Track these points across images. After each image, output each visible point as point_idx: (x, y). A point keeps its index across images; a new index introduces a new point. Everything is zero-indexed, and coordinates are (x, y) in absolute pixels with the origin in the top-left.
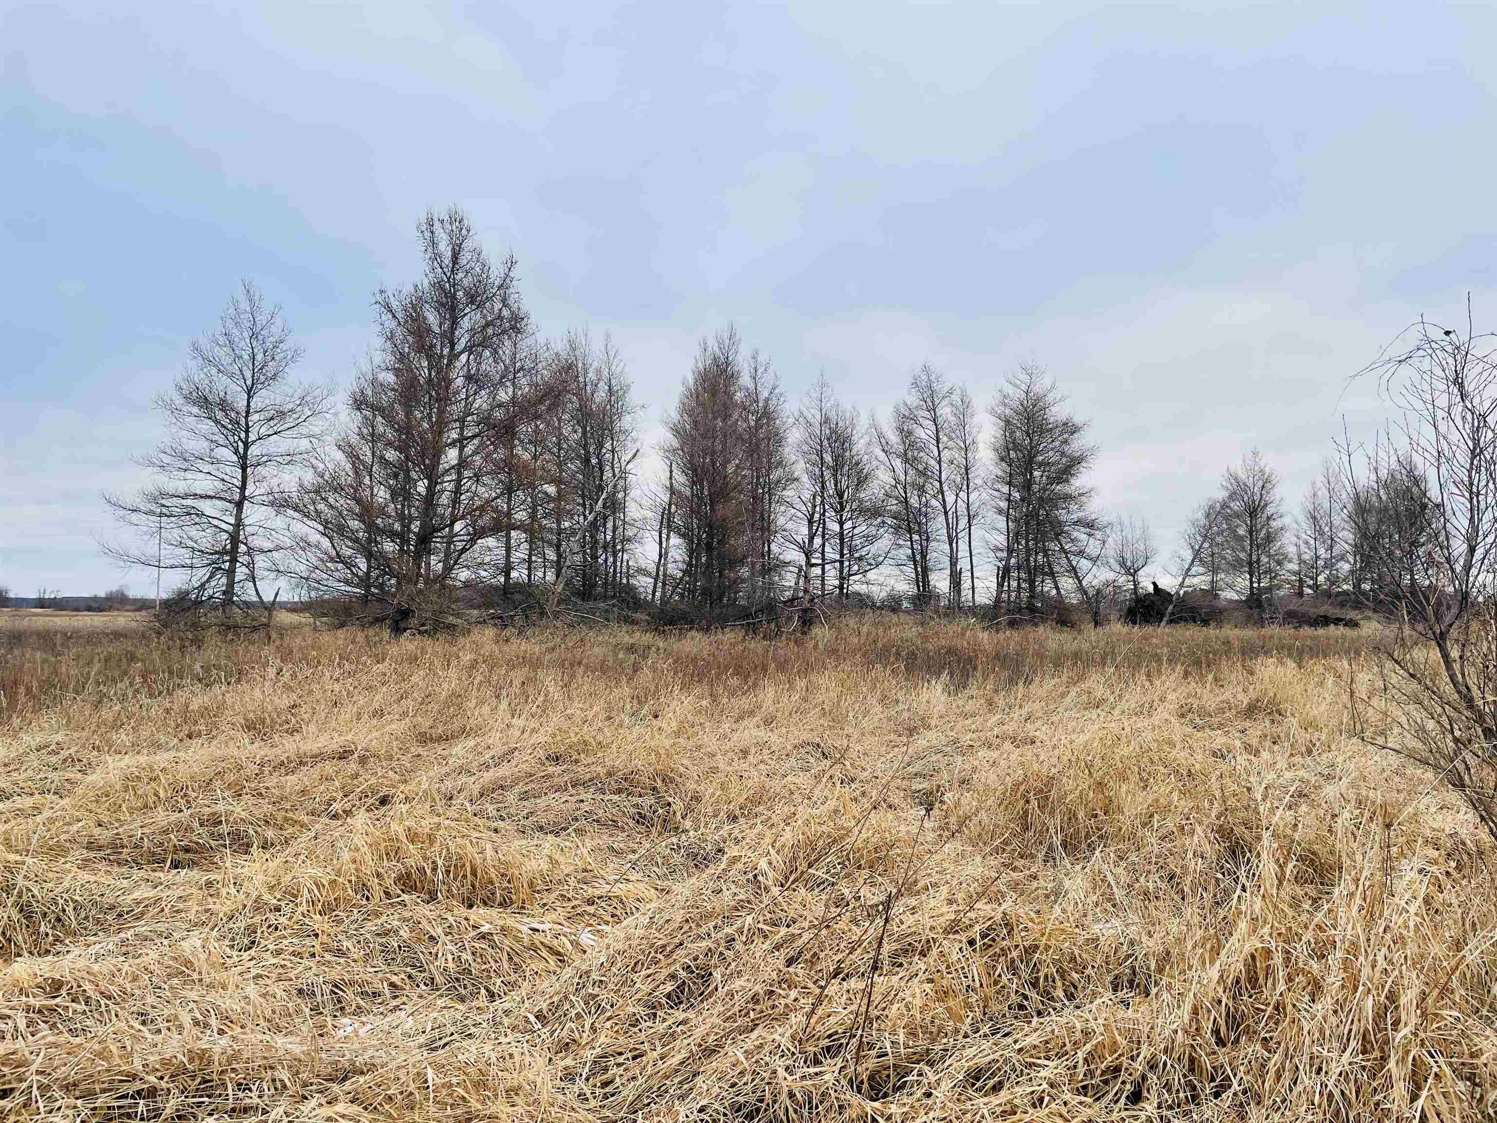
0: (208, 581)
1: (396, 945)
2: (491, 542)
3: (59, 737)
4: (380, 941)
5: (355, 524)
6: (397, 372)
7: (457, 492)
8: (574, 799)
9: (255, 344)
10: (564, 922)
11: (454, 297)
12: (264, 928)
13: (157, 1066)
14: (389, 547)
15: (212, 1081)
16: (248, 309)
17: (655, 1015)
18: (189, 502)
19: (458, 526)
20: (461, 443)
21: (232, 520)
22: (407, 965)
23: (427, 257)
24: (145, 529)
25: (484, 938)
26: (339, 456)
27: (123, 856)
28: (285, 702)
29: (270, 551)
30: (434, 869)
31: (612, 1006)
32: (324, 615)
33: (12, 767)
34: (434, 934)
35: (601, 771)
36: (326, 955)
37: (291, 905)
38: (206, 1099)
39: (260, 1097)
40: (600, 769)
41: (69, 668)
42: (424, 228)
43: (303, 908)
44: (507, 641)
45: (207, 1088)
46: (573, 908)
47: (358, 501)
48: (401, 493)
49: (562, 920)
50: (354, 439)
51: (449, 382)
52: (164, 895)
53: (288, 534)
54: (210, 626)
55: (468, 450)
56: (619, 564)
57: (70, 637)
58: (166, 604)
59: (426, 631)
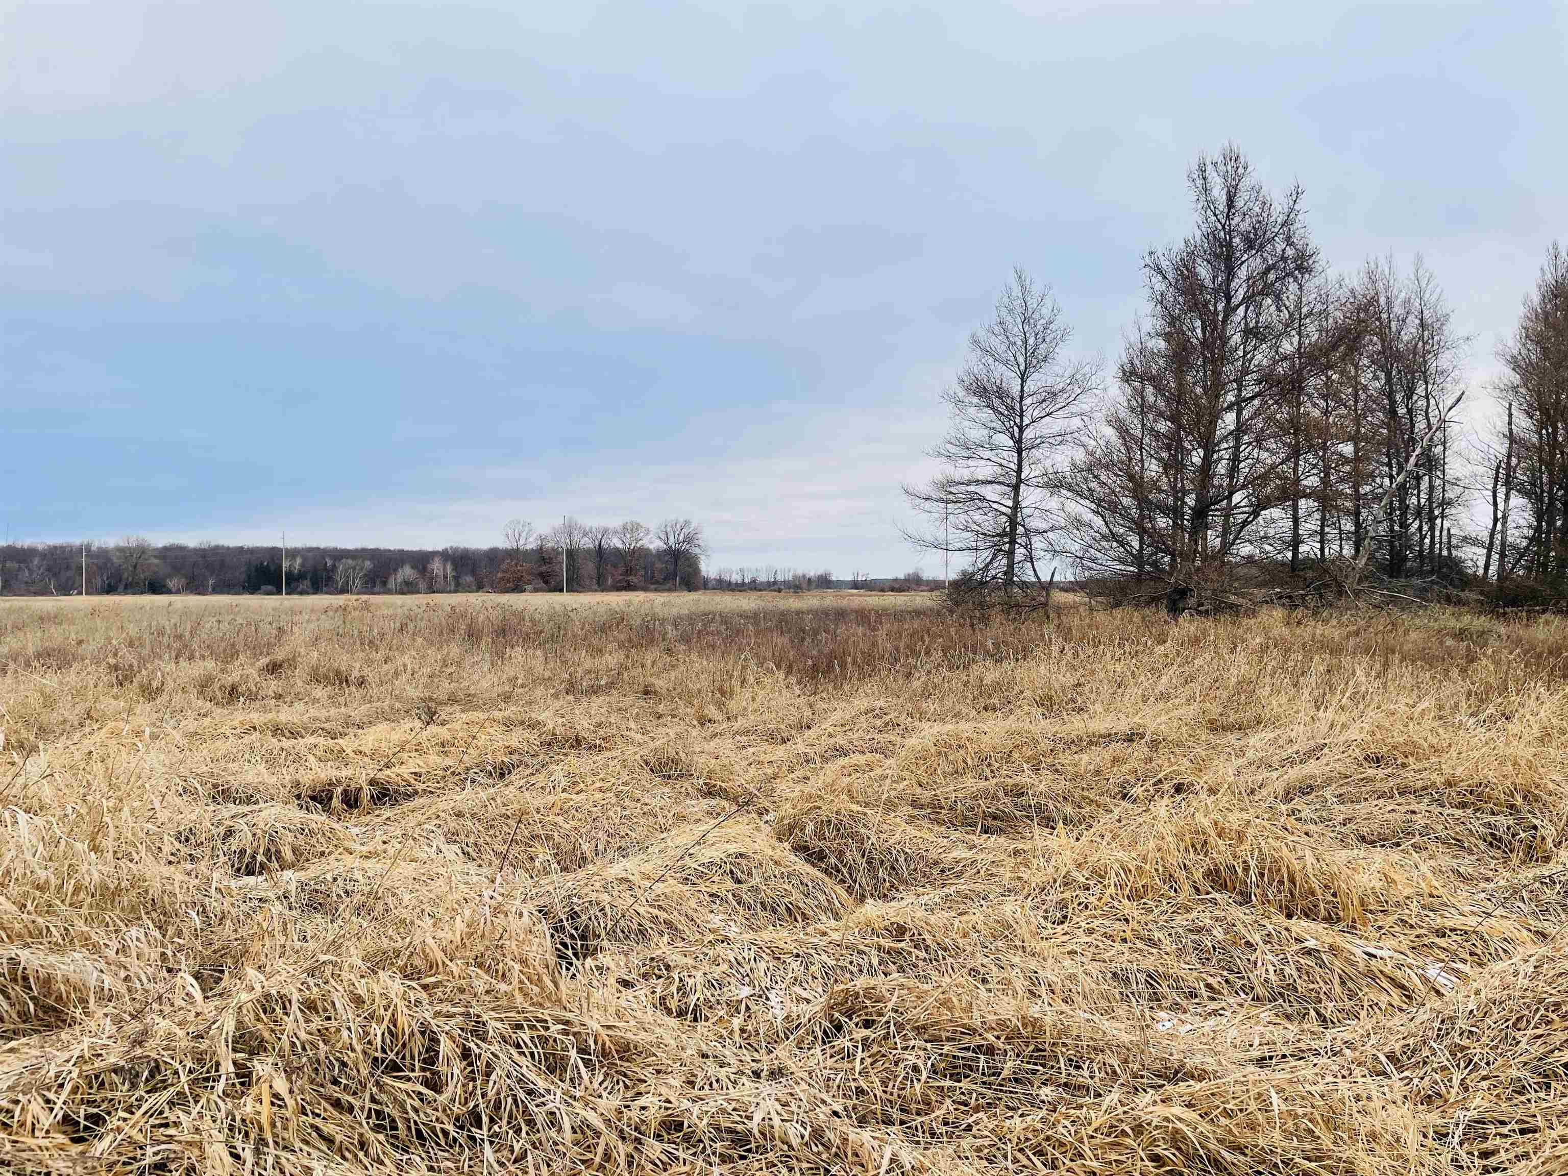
0: (991, 562)
1: (1210, 945)
2: (1275, 512)
3: (881, 703)
4: (1193, 937)
5: (1126, 501)
6: (1167, 337)
7: (1235, 459)
8: (1403, 809)
9: (1026, 329)
10: (1408, 952)
11: (1229, 244)
12: (1075, 905)
13: (994, 1025)
14: (1163, 522)
15: (1044, 1051)
16: (1020, 295)
17: (1548, 1086)
18: (972, 488)
19: (1237, 498)
20: (1238, 405)
21: (1010, 503)
22: (1223, 968)
23: (1200, 206)
24: (937, 515)
25: (1310, 954)
26: (1110, 433)
27: (941, 816)
28: (1069, 679)
29: (1045, 532)
30: (1246, 869)
31: (1488, 1064)
32: (1100, 594)
33: (848, 727)
34: (1251, 940)
35: (1439, 780)
36: (1137, 941)
37: (1100, 886)
38: (1040, 1068)
39: (1092, 1078)
40: (1435, 777)
41: (884, 643)
42: (1195, 176)
43: (1112, 890)
44: (1299, 623)
45: (1040, 1056)
46: (1417, 936)
47: (1131, 478)
48: (1173, 466)
49: (1404, 948)
50: (1123, 414)
51: (1225, 340)
52: (979, 858)
53: (1063, 514)
54: (994, 605)
55: (1246, 414)
56: (1437, 533)
57: (881, 614)
58: (955, 584)
59: (1207, 611)
